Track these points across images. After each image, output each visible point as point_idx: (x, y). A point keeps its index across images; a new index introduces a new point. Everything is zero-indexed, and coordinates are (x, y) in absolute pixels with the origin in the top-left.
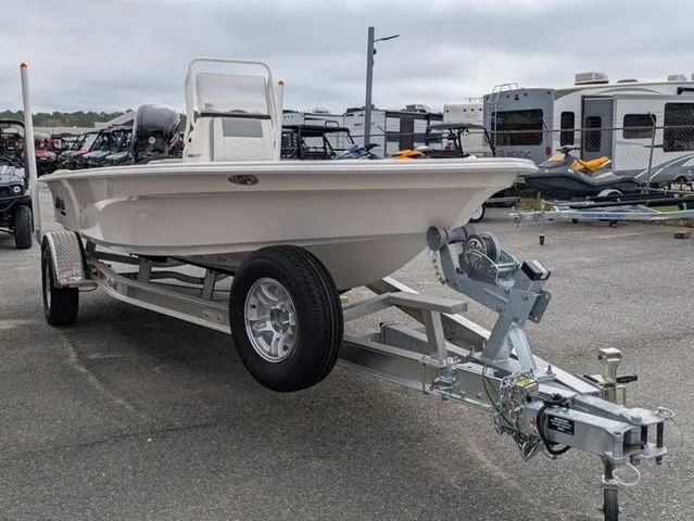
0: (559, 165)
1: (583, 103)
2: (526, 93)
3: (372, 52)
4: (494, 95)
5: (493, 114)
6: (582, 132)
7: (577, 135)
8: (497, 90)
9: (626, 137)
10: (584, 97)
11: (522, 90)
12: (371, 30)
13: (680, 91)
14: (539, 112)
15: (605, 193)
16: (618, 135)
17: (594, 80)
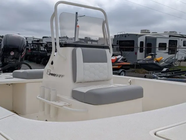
0: (150, 60)
1: (146, 38)
2: (129, 35)
3: (77, 20)
4: (118, 35)
5: (117, 41)
6: (145, 48)
7: (144, 49)
8: (119, 34)
9: (159, 50)
10: (146, 37)
11: (127, 34)
12: (77, 13)
13: (170, 36)
14: (133, 41)
15: (165, 69)
16: (157, 49)
17: (147, 32)
